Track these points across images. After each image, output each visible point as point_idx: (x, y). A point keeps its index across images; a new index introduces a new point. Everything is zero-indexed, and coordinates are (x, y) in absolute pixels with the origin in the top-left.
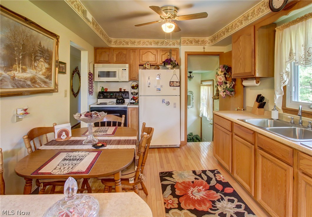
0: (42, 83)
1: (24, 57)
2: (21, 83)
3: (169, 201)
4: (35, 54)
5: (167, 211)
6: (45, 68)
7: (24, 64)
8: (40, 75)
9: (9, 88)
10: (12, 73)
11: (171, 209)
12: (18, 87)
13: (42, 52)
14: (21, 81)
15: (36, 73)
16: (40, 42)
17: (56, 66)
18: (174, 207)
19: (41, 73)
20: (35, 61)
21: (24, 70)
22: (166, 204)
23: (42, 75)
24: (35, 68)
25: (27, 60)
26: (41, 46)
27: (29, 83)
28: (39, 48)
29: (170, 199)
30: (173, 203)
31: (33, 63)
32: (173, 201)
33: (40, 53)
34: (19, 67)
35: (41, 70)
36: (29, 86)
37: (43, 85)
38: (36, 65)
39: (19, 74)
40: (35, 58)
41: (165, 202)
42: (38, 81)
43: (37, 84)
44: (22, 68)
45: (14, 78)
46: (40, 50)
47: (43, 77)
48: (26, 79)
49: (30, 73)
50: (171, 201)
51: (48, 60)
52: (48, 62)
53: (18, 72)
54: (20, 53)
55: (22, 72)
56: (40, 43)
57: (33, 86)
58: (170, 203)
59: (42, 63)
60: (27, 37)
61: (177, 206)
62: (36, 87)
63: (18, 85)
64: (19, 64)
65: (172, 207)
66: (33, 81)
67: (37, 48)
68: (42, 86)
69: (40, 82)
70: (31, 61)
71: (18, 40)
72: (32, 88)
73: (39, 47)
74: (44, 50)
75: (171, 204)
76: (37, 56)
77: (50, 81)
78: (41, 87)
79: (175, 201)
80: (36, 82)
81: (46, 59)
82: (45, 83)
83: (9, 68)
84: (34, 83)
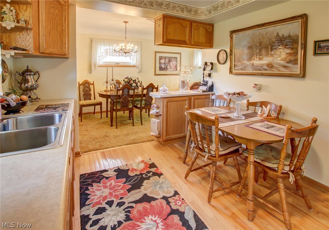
0: (280, 68)
1: (260, 50)
2: (259, 68)
3: (180, 203)
4: (271, 45)
5: (176, 193)
6: (285, 54)
7: (260, 55)
8: (278, 60)
9: (250, 71)
10: (252, 62)
11: (174, 195)
12: (256, 70)
13: (281, 40)
14: (258, 66)
15: (273, 59)
16: (278, 33)
17: (302, 48)
18: (171, 198)
19: (279, 59)
20: (272, 50)
21: (260, 59)
22: (181, 199)
23: (281, 60)
24: (272, 56)
25: (264, 51)
26: (279, 36)
27: (266, 67)
28: (276, 39)
29: (180, 206)
30: (176, 202)
31: (270, 52)
32: (176, 204)
33: (278, 43)
34: (257, 58)
35: (280, 56)
36: (266, 70)
37: (283, 69)
38: (272, 53)
40: (271, 48)
41: (183, 201)
42: (275, 66)
43: (274, 68)
44: (259, 58)
45: (253, 65)
46: (277, 40)
47: (283, 63)
48: (263, 65)
49: (266, 60)
50: (179, 204)
51: (290, 45)
52: (290, 48)
53: (256, 61)
54: (257, 49)
55: (259, 60)
56: (278, 34)
57: (270, 70)
58: (178, 202)
59: (281, 50)
60: (263, 35)
61: (170, 200)
62: (273, 71)
63: (256, 69)
64: (257, 56)
65: (174, 197)
66: (270, 66)
67: (274, 40)
68: (281, 70)
69: (277, 66)
70: (268, 51)
71: (256, 41)
72: (268, 71)
73: (276, 38)
74: (284, 38)
75: (177, 200)
76: (275, 46)
77: (295, 66)
78: (279, 71)
79: (175, 205)
80: (273, 66)
81: (286, 45)
82: (285, 67)
83: (250, 59)
84: (271, 67)
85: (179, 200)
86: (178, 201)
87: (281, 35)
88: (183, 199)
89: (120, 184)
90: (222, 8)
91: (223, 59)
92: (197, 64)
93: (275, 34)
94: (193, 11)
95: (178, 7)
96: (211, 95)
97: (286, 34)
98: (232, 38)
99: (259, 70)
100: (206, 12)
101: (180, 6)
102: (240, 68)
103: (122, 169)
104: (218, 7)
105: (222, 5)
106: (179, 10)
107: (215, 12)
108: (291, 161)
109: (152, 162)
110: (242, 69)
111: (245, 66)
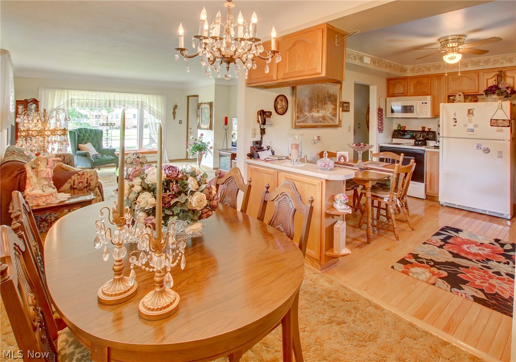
1: (318, 103)
2: (317, 120)
4: (324, 99)
6: (331, 108)
7: (318, 107)
8: (328, 114)
9: (310, 123)
10: (312, 114)
12: (315, 123)
13: (330, 97)
14: (316, 118)
15: (325, 113)
17: (340, 106)
19: (328, 112)
20: (325, 104)
21: (318, 112)
24: (325, 109)
25: (320, 105)
27: (321, 120)
31: (323, 106)
33: (328, 99)
34: (315, 110)
35: (329, 110)
36: (321, 122)
37: (330, 121)
38: (325, 107)
39: (315, 114)
40: (324, 102)
42: (327, 118)
43: (326, 121)
44: (317, 110)
45: (312, 117)
46: (327, 97)
47: (330, 115)
48: (319, 117)
49: (321, 113)
51: (334, 102)
52: (333, 104)
54: (315, 101)
57: (323, 122)
59: (330, 105)
62: (325, 123)
63: (315, 121)
64: (315, 108)
70: (322, 104)
71: (315, 94)
73: (327, 94)
74: (331, 95)
76: (326, 101)
77: (336, 119)
78: (329, 123)
81: (332, 102)
82: (331, 119)
83: (310, 111)
84: (324, 119)
87: (329, 92)
91: (282, 108)
93: (327, 92)
97: (332, 93)
99: (317, 122)
102: (302, 120)
110: (303, 122)
111: (306, 118)
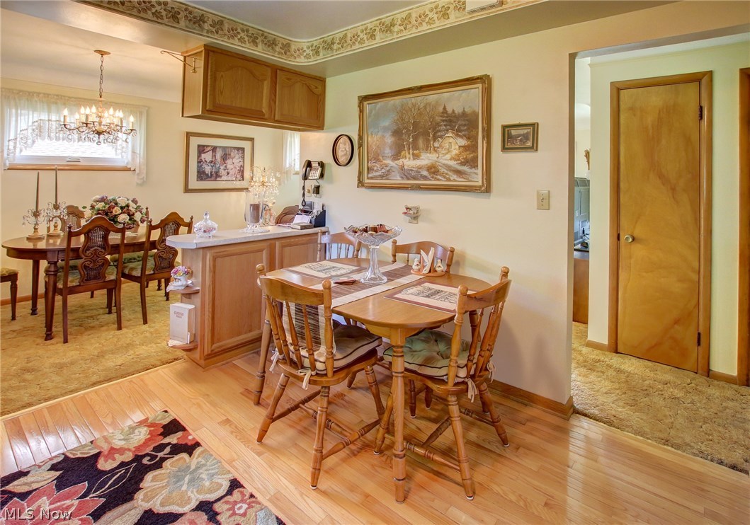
0: (450, 173)
1: (415, 138)
2: (413, 174)
3: (245, 506)
4: (434, 129)
5: (235, 485)
6: (457, 147)
7: (416, 147)
8: (446, 160)
9: (397, 179)
10: (400, 162)
11: (230, 492)
12: (408, 179)
13: (450, 121)
14: (412, 170)
15: (438, 158)
16: (445, 106)
17: (483, 138)
18: (222, 501)
19: (448, 156)
20: (435, 139)
21: (416, 157)
22: (247, 496)
23: (451, 159)
24: (435, 151)
25: (421, 142)
26: (447, 112)
27: (425, 173)
28: (441, 118)
29: (244, 515)
30: (232, 509)
31: (431, 143)
32: (234, 514)
33: (445, 125)
34: (409, 153)
35: (449, 151)
36: (425, 178)
37: (454, 177)
38: (436, 145)
39: (409, 162)
40: (434, 136)
41: (253, 499)
42: (442, 170)
43: (440, 175)
44: (413, 154)
45: (403, 166)
46: (443, 121)
47: (452, 163)
48: (420, 168)
49: (426, 159)
50: (242, 511)
51: (464, 131)
52: (465, 136)
53: (407, 159)
54: (409, 136)
55: (414, 159)
56: (445, 108)
57: (433, 177)
58: (238, 506)
59: (451, 140)
60: (419, 110)
61: (217, 507)
62: (439, 180)
63: (408, 176)
64: (409, 149)
65: (228, 498)
66: (433, 170)
67: (438, 119)
68: (452, 178)
69: (446, 171)
70: (428, 141)
71: (407, 120)
72: (430, 180)
73: (441, 116)
74: (455, 116)
75: (235, 503)
76: (440, 131)
77: (473, 170)
78: (449, 180)
79: (230, 516)
80: (438, 171)
81: (459, 130)
82: (458, 172)
83: (396, 156)
84: (434, 173)
85: (243, 501)
86: (240, 502)
87: (449, 110)
88: (252, 496)
89: (68, 502)
90: (342, 47)
91: (346, 155)
92: (290, 166)
93: (441, 109)
94: (280, 45)
95: (243, 31)
96: (319, 234)
97: (458, 110)
98: (361, 111)
99: (415, 178)
100: (308, 51)
101: (248, 31)
102: (378, 174)
103: (79, 455)
104: (333, 43)
105: (341, 39)
106: (246, 39)
107: (328, 54)
108: (469, 357)
109: (171, 418)
110: (381, 177)
111: (388, 171)
